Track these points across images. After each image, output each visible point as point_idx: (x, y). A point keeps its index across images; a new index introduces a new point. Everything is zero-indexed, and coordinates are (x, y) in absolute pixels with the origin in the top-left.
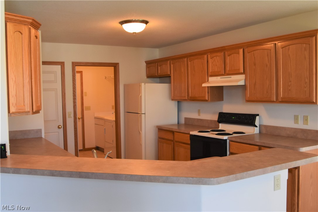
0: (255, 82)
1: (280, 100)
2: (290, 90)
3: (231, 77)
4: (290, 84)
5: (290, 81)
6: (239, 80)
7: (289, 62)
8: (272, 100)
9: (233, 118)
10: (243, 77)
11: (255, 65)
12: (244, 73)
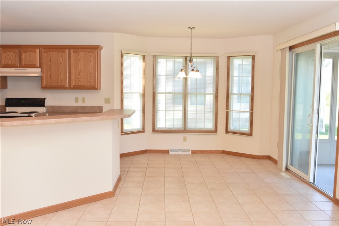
0: (51, 74)
1: (72, 87)
2: (79, 81)
3: (26, 70)
4: (80, 76)
5: (80, 75)
6: (35, 72)
7: (79, 63)
8: (66, 87)
9: (23, 102)
10: (39, 70)
11: (51, 62)
12: (40, 67)
